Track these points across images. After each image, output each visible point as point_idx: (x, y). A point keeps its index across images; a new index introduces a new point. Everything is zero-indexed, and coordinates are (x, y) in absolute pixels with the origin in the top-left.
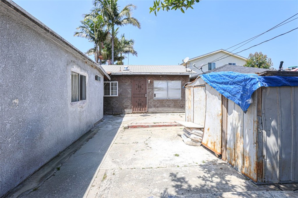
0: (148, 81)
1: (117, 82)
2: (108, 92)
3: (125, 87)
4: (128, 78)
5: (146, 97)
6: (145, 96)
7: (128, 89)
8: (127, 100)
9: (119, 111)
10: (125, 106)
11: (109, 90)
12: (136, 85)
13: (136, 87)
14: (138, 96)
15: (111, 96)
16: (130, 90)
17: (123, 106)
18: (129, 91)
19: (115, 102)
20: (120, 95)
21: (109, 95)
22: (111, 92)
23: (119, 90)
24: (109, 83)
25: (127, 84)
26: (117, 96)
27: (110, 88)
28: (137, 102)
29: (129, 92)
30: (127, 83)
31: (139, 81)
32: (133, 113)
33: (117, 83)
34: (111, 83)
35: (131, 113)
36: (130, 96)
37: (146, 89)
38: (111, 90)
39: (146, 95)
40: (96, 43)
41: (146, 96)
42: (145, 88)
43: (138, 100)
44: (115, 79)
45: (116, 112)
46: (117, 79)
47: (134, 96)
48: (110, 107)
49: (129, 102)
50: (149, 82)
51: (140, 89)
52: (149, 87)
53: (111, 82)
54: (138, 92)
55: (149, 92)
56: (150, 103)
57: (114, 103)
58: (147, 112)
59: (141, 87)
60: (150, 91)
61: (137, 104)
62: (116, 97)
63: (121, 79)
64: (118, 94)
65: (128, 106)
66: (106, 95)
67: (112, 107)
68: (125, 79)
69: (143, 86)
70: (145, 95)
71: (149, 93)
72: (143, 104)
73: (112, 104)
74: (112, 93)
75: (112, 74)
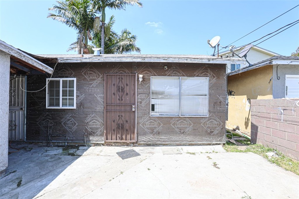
0: (138, 78)
1: (75, 79)
2: (56, 99)
3: (90, 91)
4: (97, 71)
5: (134, 112)
6: (131, 110)
7: (97, 94)
8: (95, 116)
9: (77, 140)
10: (90, 130)
11: (59, 96)
12: (114, 85)
13: (114, 89)
14: (118, 108)
15: (61, 107)
16: (102, 95)
17: (86, 130)
18: (99, 99)
19: (69, 120)
20: (80, 105)
21: (59, 105)
22: (63, 99)
23: (77, 96)
24: (59, 82)
25: (95, 83)
26: (75, 107)
27: (59, 90)
28: (114, 121)
29: (97, 100)
30: (95, 81)
31: (119, 78)
32: (107, 145)
33: (73, 81)
34: (63, 80)
35: (103, 145)
36: (100, 108)
37: (134, 94)
38: (63, 96)
39: (134, 107)
41: (133, 110)
42: (132, 93)
43: (118, 118)
44: (72, 74)
45: (72, 140)
46: (74, 73)
47: (108, 107)
48: (60, 130)
49: (98, 121)
50: (141, 80)
51: (120, 94)
52: (139, 90)
53: (61, 80)
54: (118, 102)
55: (140, 100)
56: (143, 125)
57: (68, 123)
58: (137, 143)
59: (123, 90)
61: (114, 126)
62: (71, 109)
63: (83, 73)
64: (77, 104)
65: (97, 129)
66: (53, 105)
67: (65, 131)
68: (91, 74)
69: (128, 87)
70: (131, 106)
71: (141, 102)
72: (127, 126)
73: (65, 123)
74: (64, 101)
75: (59, 61)
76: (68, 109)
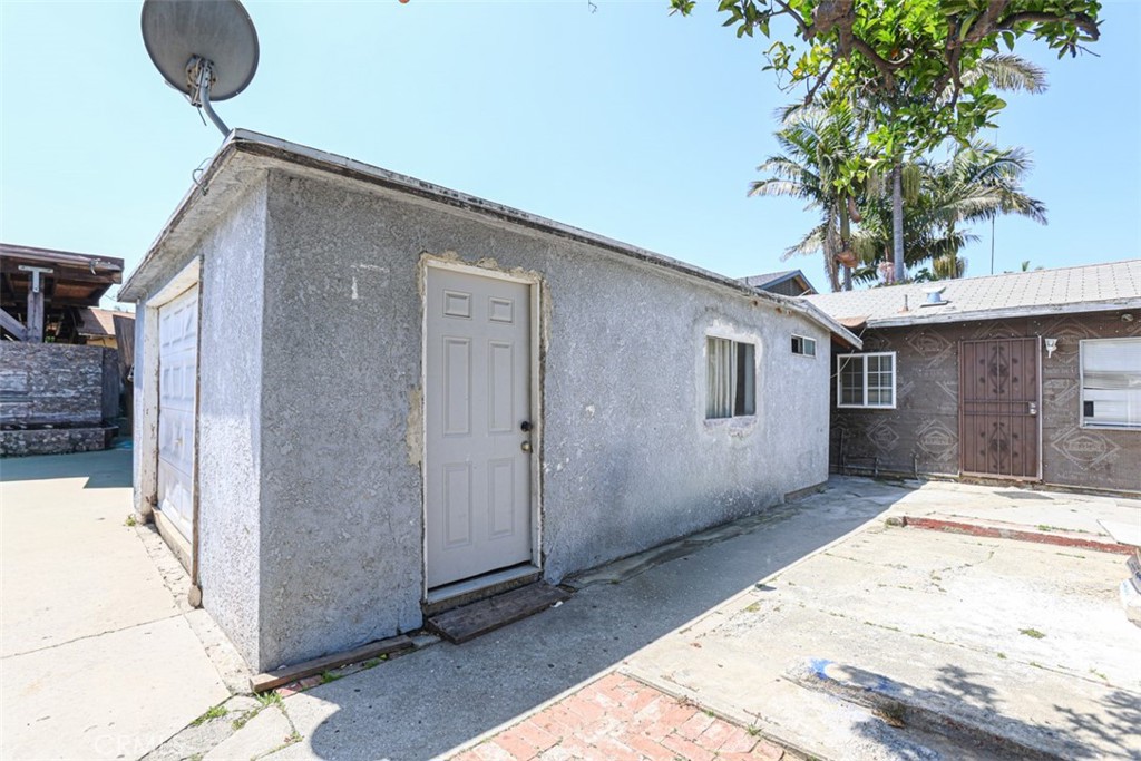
0: (1044, 346)
1: (894, 354)
2: (856, 391)
3: (926, 374)
4: (940, 337)
5: (1035, 417)
6: (1028, 411)
7: (941, 382)
8: (937, 424)
9: (900, 467)
10: (927, 450)
11: (862, 385)
12: (982, 362)
13: (982, 371)
14: (992, 408)
15: (866, 405)
16: (953, 383)
17: (918, 449)
18: (947, 390)
19: (882, 429)
20: (904, 401)
21: (861, 402)
22: (869, 391)
23: (899, 386)
24: (861, 359)
25: (936, 360)
26: (894, 406)
27: (862, 376)
28: (983, 435)
29: (944, 393)
30: (937, 357)
31: (995, 348)
32: (965, 482)
33: (890, 357)
34: (869, 358)
35: (956, 480)
36: (949, 408)
37: (1034, 379)
38: (869, 385)
39: (1033, 405)
40: (826, 207)
41: (1033, 412)
42: (1029, 377)
43: (992, 428)
44: (886, 344)
45: (887, 467)
46: (890, 343)
47: (968, 406)
48: (863, 447)
49: (946, 433)
50: (1051, 349)
51: (999, 378)
52: (1049, 372)
53: (866, 356)
54: (993, 395)
55: (1050, 392)
56: (1059, 445)
57: (880, 433)
58: (1042, 482)
59: (1004, 371)
60: (1060, 390)
61: (983, 444)
62: (887, 410)
63: (909, 342)
64: (897, 399)
65: (943, 448)
66: (850, 402)
67: (873, 449)
68: (927, 342)
69: (1017, 366)
70: (1027, 404)
71: (1053, 397)
72: (1015, 446)
73: (873, 435)
74: (873, 394)
75: (869, 326)
76: (879, 410)
